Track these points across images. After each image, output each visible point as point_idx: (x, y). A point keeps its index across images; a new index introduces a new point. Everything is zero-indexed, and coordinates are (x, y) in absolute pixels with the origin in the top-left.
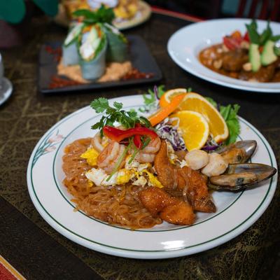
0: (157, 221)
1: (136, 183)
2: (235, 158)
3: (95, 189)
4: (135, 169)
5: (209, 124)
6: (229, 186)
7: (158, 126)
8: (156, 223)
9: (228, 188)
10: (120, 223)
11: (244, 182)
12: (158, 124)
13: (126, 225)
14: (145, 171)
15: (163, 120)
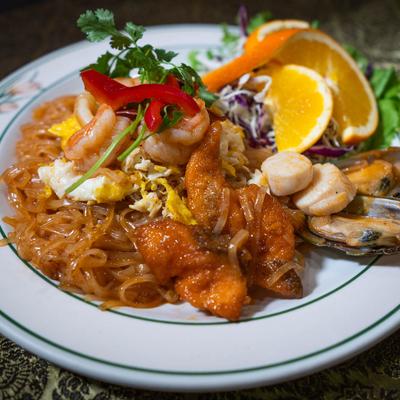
0: (167, 296)
1: (138, 205)
2: (376, 182)
3: (55, 205)
4: (141, 175)
5: (335, 99)
6: (344, 244)
7: (225, 91)
8: (164, 301)
9: (341, 248)
10: (80, 288)
11: (379, 242)
12: (225, 86)
13: (93, 293)
14: (163, 182)
15: (238, 80)
